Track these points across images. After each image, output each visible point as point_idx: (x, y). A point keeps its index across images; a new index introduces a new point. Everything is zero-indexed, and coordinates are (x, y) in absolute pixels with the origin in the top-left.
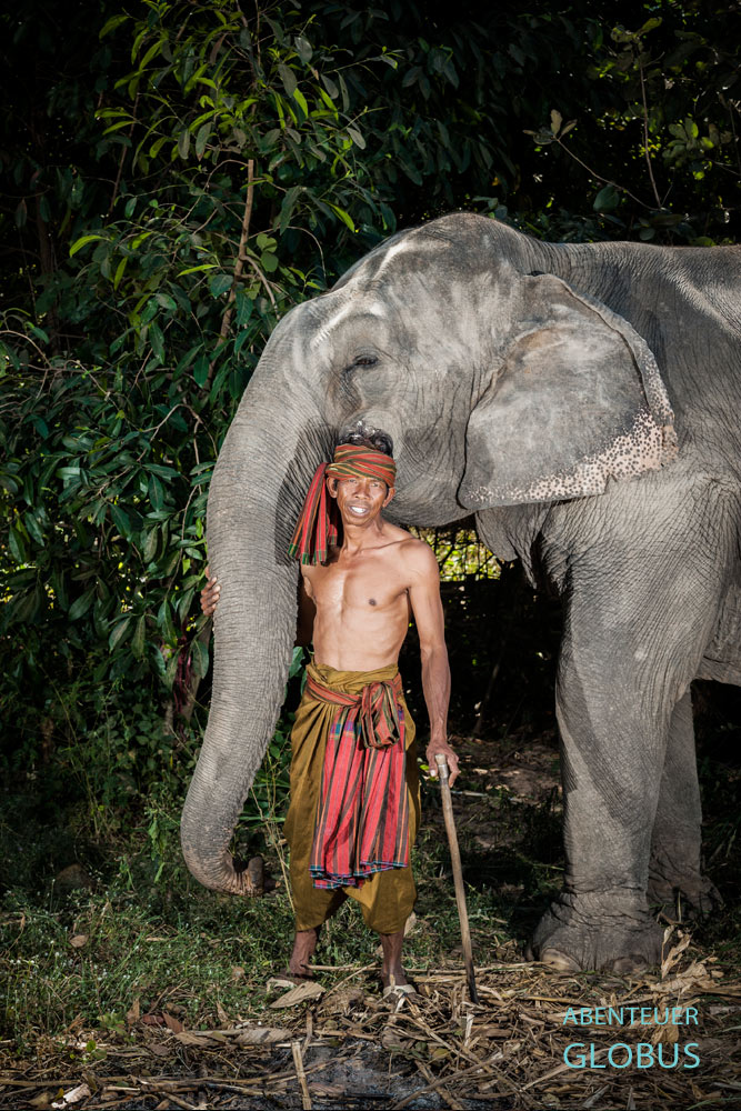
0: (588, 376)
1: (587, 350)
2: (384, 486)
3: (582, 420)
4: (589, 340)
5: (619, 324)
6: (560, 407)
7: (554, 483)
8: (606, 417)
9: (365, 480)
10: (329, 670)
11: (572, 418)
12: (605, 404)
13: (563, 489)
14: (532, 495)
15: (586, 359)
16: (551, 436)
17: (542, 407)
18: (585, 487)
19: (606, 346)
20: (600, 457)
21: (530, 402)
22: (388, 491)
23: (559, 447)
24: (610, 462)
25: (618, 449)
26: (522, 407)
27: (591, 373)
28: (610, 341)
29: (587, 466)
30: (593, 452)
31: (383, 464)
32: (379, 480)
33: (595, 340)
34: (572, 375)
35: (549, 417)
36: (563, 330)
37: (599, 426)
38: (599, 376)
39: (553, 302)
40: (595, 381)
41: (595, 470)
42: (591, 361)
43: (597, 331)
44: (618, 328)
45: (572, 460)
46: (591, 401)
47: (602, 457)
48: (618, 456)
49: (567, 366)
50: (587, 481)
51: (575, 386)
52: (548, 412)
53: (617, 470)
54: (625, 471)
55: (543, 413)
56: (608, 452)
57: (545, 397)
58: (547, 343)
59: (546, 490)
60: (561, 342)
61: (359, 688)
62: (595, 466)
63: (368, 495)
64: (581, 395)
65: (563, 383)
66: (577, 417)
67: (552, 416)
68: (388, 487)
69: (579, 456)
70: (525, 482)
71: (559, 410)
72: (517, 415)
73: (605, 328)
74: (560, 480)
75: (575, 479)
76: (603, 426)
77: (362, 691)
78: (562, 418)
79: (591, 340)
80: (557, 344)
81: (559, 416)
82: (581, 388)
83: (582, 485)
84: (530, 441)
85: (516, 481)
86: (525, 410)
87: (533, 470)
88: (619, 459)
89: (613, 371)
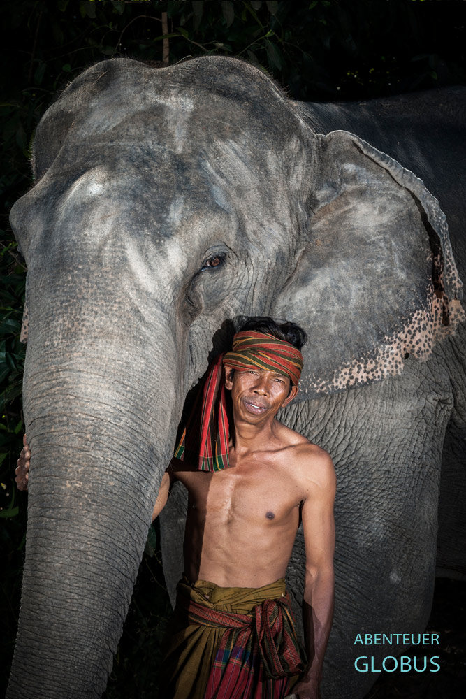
0: (382, 244)
1: (376, 212)
2: (287, 383)
3: (381, 295)
4: (377, 200)
5: (410, 181)
6: (360, 282)
7: (356, 369)
8: (403, 290)
9: (268, 373)
10: (214, 589)
11: (371, 295)
12: (402, 275)
13: (365, 375)
14: (335, 385)
15: (377, 224)
16: (352, 317)
17: (341, 285)
18: (385, 370)
19: (395, 206)
20: (399, 335)
21: (329, 279)
22: (291, 389)
23: (359, 328)
24: (408, 340)
25: (416, 326)
26: (322, 286)
27: (386, 240)
28: (399, 200)
29: (387, 346)
30: (392, 331)
31: (290, 358)
32: (284, 375)
33: (384, 199)
34: (366, 244)
35: (350, 296)
36: (352, 193)
37: (396, 301)
38: (394, 243)
39: (342, 163)
40: (390, 249)
41: (395, 351)
42: (382, 225)
43: (385, 189)
44: (408, 185)
45: (373, 341)
46: (389, 273)
47: (402, 335)
48: (417, 333)
49: (358, 233)
50: (387, 364)
51: (371, 257)
52: (349, 289)
53: (416, 349)
54: (423, 349)
55: (343, 292)
56: (406, 329)
57: (342, 272)
58: (337, 209)
59: (347, 377)
60: (351, 206)
61: (249, 607)
62: (394, 346)
63: (268, 392)
64: (379, 267)
65: (359, 255)
66: (376, 293)
67: (353, 294)
68: (292, 384)
69: (380, 336)
70: (328, 370)
71: (359, 286)
72: (318, 296)
73: (393, 186)
74: (362, 366)
75: (377, 363)
76: (401, 300)
77: (254, 610)
78: (363, 296)
79: (380, 201)
80: (346, 209)
81: (360, 293)
82: (379, 259)
83: (382, 367)
84: (332, 323)
85: (319, 370)
86: (325, 289)
87: (335, 357)
88: (418, 336)
89: (405, 235)
